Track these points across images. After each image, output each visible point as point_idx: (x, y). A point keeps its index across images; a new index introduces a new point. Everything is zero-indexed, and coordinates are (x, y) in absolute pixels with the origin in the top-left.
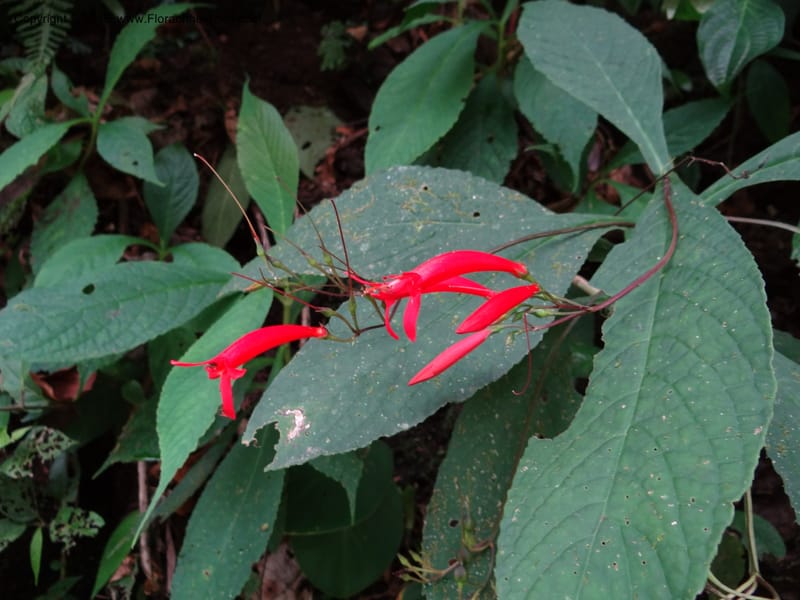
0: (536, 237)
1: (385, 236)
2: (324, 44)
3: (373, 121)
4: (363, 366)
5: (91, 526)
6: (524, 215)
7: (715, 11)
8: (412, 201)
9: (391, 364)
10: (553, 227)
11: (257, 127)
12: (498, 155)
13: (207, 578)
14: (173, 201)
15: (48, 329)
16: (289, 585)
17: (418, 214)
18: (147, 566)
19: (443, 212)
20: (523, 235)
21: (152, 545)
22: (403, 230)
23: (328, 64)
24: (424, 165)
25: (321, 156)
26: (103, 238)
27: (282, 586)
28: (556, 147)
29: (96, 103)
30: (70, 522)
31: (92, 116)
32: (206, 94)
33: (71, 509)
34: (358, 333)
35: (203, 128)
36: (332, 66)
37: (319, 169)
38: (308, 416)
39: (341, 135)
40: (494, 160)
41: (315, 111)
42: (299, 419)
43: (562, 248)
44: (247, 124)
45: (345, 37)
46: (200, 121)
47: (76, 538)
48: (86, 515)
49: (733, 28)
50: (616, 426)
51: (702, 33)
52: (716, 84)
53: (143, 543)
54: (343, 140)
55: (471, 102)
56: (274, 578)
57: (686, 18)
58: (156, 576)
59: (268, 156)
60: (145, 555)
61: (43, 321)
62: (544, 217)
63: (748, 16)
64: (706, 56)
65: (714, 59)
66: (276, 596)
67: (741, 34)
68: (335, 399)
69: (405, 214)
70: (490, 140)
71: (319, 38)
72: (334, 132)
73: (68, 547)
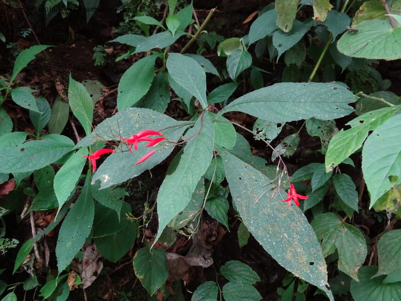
0: (170, 128)
1: (127, 129)
2: (95, 54)
3: (119, 89)
4: (123, 163)
5: (13, 244)
6: (168, 122)
7: (232, 54)
8: (135, 118)
9: (131, 162)
10: (175, 125)
11: (76, 91)
12: (164, 101)
13: (69, 246)
14: (41, 119)
15: (12, 163)
16: (93, 260)
17: (136, 122)
18: (38, 257)
19: (144, 121)
20: (167, 127)
21: (39, 248)
22: (132, 127)
23: (97, 63)
24: (137, 107)
25: (97, 101)
26: (16, 133)
27: (91, 261)
28: (182, 99)
29: (8, 81)
30: (3, 244)
31: (7, 86)
32: (47, 75)
33: (4, 239)
34: (122, 152)
35: (46, 89)
36: (99, 64)
37: (97, 105)
38: (109, 176)
39: (105, 92)
40: (162, 103)
41: (93, 82)
42: (107, 177)
43: (177, 131)
44: (72, 90)
45: (104, 52)
46: (45, 86)
47: (7, 249)
48: (11, 240)
49: (238, 60)
50: (184, 169)
51: (228, 62)
52: (232, 78)
53: (35, 248)
54: (106, 94)
55: (153, 84)
56: (88, 258)
57: (223, 56)
58: (41, 260)
59: (81, 102)
60: (37, 253)
61: (9, 161)
62: (174, 122)
63: (242, 57)
64: (229, 70)
65: (232, 71)
66: (89, 265)
67: (239, 63)
68: (116, 172)
69: (133, 122)
70: (161, 96)
71: (93, 52)
72: (101, 90)
73: (4, 253)
